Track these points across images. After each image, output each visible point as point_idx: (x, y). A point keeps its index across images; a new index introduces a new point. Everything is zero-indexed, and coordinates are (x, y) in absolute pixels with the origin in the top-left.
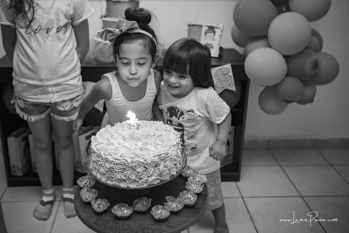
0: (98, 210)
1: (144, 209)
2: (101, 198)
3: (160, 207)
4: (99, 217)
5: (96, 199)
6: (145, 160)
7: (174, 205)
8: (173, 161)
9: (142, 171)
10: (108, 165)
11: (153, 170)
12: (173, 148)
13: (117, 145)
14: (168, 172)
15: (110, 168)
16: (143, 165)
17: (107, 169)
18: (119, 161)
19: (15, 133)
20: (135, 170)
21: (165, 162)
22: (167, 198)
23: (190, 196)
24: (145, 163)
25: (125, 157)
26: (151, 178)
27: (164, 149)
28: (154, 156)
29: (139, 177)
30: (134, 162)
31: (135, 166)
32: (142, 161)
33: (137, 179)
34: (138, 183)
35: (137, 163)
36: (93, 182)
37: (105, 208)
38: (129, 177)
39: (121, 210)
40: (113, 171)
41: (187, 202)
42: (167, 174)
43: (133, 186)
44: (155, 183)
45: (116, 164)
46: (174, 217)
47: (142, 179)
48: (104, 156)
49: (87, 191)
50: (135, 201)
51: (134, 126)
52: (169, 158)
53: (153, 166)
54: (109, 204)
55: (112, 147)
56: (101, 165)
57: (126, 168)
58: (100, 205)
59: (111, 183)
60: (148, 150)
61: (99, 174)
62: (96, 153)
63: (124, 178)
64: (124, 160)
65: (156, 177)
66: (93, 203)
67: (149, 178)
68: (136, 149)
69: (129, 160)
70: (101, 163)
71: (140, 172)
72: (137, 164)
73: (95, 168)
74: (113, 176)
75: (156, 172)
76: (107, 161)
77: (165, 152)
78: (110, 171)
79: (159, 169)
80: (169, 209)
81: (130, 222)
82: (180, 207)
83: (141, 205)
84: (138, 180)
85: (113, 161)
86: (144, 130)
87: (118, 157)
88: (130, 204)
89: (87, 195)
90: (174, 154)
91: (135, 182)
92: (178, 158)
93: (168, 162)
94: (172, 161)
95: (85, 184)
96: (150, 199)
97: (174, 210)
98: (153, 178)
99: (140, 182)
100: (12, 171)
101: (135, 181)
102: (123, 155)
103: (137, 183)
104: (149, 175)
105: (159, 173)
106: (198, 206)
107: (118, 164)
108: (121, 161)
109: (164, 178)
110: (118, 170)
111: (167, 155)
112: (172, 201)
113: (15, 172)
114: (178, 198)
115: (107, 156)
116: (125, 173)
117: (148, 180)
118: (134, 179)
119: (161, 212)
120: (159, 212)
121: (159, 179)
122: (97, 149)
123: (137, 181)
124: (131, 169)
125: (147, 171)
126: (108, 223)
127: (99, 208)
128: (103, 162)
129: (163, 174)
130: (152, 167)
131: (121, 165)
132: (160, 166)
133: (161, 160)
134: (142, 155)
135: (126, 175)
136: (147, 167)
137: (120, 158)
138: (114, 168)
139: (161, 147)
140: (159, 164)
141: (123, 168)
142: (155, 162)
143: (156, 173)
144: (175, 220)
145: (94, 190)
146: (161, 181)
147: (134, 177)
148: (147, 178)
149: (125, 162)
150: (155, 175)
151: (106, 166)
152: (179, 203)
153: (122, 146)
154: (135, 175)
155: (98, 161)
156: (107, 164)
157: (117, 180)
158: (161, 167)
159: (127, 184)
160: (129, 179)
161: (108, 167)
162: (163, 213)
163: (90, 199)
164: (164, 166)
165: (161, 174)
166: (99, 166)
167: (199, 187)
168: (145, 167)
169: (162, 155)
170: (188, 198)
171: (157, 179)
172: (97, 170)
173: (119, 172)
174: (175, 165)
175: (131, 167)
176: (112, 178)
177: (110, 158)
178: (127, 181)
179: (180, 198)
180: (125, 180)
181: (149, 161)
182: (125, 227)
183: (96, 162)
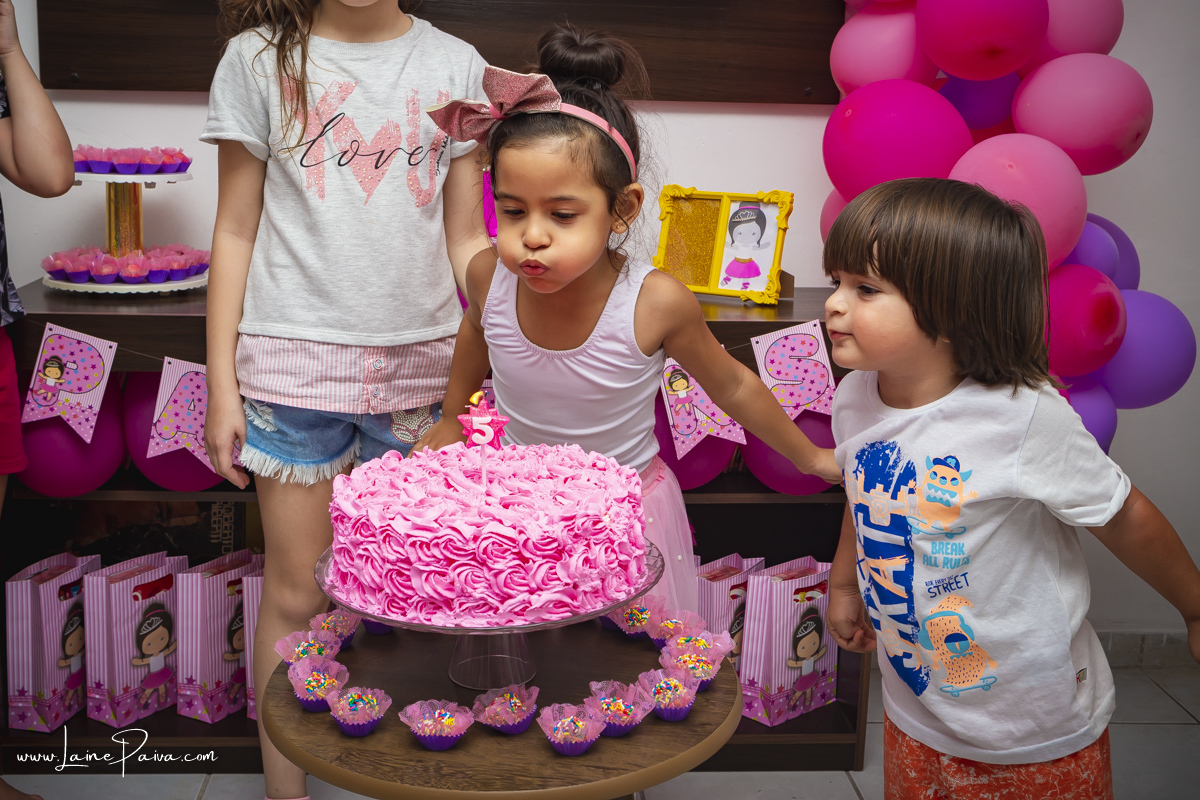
0: (351, 720)
1: (514, 720)
2: (361, 686)
3: (569, 708)
4: (353, 744)
5: (345, 688)
6: (521, 532)
7: (620, 708)
8: (617, 549)
9: (510, 570)
10: (392, 552)
11: (546, 567)
12: (615, 508)
13: (423, 497)
14: (597, 583)
15: (399, 560)
16: (514, 547)
17: (389, 566)
18: (429, 535)
20: (483, 563)
21: (588, 545)
22: (595, 686)
23: (674, 683)
24: (521, 542)
25: (454, 521)
26: (540, 595)
27: (584, 506)
28: (551, 522)
29: (497, 591)
30: (482, 537)
31: (485, 549)
32: (510, 533)
33: (490, 600)
34: (495, 613)
35: (491, 540)
37: (376, 712)
38: (462, 591)
39: (432, 715)
40: (407, 573)
41: (666, 700)
42: (595, 592)
43: (477, 622)
44: (555, 618)
45: (421, 547)
47: (510, 597)
48: (377, 524)
49: (314, 670)
50: (482, 695)
51: (483, 434)
52: (601, 536)
53: (546, 553)
54: (389, 702)
55: (406, 499)
56: (368, 558)
57: (455, 558)
59: (401, 618)
60: (530, 506)
61: (357, 595)
62: (350, 519)
63: (448, 594)
64: (449, 531)
65: (558, 596)
66: (333, 699)
67: (534, 598)
68: (488, 504)
69: (469, 532)
70: (369, 547)
71: (501, 572)
72: (493, 543)
73: (344, 577)
74: (410, 592)
75: (558, 579)
76: (388, 535)
78: (400, 574)
79: (566, 567)
81: (459, 758)
82: (639, 714)
83: (504, 708)
84: (495, 602)
85: (409, 536)
89: (312, 682)
90: (619, 527)
91: (484, 608)
92: (634, 548)
93: (598, 547)
94: (613, 551)
95: (305, 651)
96: (533, 688)
97: (616, 721)
98: (546, 597)
99: (501, 611)
101: (484, 606)
102: (446, 516)
103: (491, 613)
104: (533, 585)
105: (569, 581)
106: (702, 715)
107: (428, 545)
108: (439, 534)
109: (583, 605)
110: (428, 564)
111: (595, 523)
112: (612, 695)
114: (632, 685)
115: (391, 522)
116: (453, 575)
117: (530, 603)
118: (482, 599)
119: (573, 723)
120: (567, 721)
121: (565, 605)
122: (357, 508)
123: (491, 608)
124: (473, 563)
125: (527, 571)
126: (386, 761)
127: (353, 712)
128: (375, 545)
130: (544, 557)
131: (437, 545)
132: (570, 556)
133: (575, 535)
134: (511, 520)
135: (452, 583)
136: (527, 555)
137: (436, 525)
138: (413, 558)
139: (573, 502)
140: (567, 548)
141: (446, 558)
142: (555, 540)
143: (558, 582)
144: (623, 753)
145: (336, 667)
146: (574, 613)
147: (482, 590)
148: (525, 596)
149: (451, 537)
150: (555, 586)
151: (386, 554)
152: (635, 702)
154: (484, 584)
155: (357, 544)
156: (389, 549)
157: (420, 604)
158: (576, 561)
159: (457, 616)
160: (463, 600)
161: (393, 557)
162: (580, 724)
163: (321, 694)
164: (586, 561)
165: (576, 586)
166: (357, 561)
167: (705, 662)
168: (519, 556)
169: (579, 522)
170: (668, 687)
171: (560, 604)
172: (350, 582)
173: (430, 572)
174: (624, 566)
175: (473, 556)
176: (405, 601)
177: (401, 527)
178: (456, 604)
179: (640, 689)
180: (448, 603)
181: (534, 534)
182: (446, 771)
183: (349, 552)
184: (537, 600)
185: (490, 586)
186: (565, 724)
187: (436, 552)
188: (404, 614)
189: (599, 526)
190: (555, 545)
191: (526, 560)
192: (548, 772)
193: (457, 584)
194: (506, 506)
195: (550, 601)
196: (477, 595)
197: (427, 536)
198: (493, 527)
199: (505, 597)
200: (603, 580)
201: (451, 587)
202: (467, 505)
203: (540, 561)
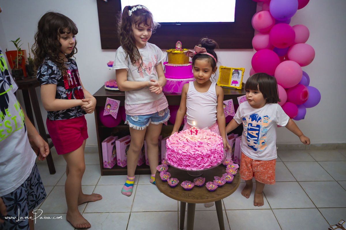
0: (172, 185)
1: (201, 184)
2: (173, 178)
3: (211, 183)
4: (172, 189)
5: (170, 178)
6: (202, 153)
7: (220, 182)
11: (207, 159)
12: (218, 146)
13: (183, 144)
17: (178, 159)
18: (186, 154)
19: (106, 139)
20: (196, 159)
21: (214, 154)
22: (215, 177)
23: (229, 176)
24: (202, 155)
25: (190, 151)
27: (213, 146)
28: (208, 151)
30: (195, 154)
31: (196, 157)
32: (200, 153)
35: (197, 155)
36: (167, 168)
37: (176, 183)
39: (187, 184)
40: (182, 160)
41: (228, 180)
42: (215, 162)
43: (195, 169)
44: (208, 167)
45: (184, 156)
46: (220, 189)
47: (201, 165)
48: (176, 151)
49: (164, 174)
50: (195, 179)
51: (194, 132)
52: (216, 152)
54: (179, 181)
55: (180, 145)
56: (174, 157)
57: (190, 158)
58: (173, 182)
59: (181, 168)
60: (203, 147)
61: (172, 163)
62: (170, 149)
63: (189, 164)
64: (189, 153)
65: (209, 164)
66: (168, 180)
67: (205, 164)
68: (195, 146)
69: (193, 153)
70: (174, 155)
71: (199, 160)
73: (170, 159)
74: (182, 163)
76: (178, 154)
77: (214, 148)
78: (180, 160)
79: (210, 159)
80: (217, 184)
81: (192, 192)
82: (223, 183)
83: (199, 182)
84: (198, 166)
85: (182, 154)
86: (199, 135)
87: (185, 151)
88: (192, 181)
89: (164, 176)
90: (219, 150)
92: (222, 153)
93: (216, 154)
94: (218, 154)
95: (162, 169)
96: (204, 178)
97: (219, 185)
98: (207, 164)
100: (104, 165)
101: (196, 166)
102: (188, 150)
103: (197, 167)
104: (205, 162)
106: (234, 182)
107: (186, 156)
108: (187, 154)
109: (213, 165)
110: (185, 159)
111: (215, 150)
112: (218, 179)
113: (106, 166)
115: (178, 151)
116: (190, 161)
119: (212, 186)
120: (211, 185)
121: (210, 165)
122: (171, 147)
123: (197, 166)
125: (204, 160)
126: (179, 193)
127: (172, 183)
129: (213, 162)
130: (206, 157)
131: (187, 156)
133: (212, 153)
134: (200, 150)
135: (190, 162)
136: (204, 157)
137: (187, 152)
138: (183, 158)
139: (211, 145)
140: (210, 156)
142: (208, 154)
143: (209, 161)
144: (221, 191)
145: (168, 173)
146: (212, 166)
148: (203, 164)
151: (178, 157)
152: (222, 181)
153: (186, 144)
155: (172, 154)
157: (184, 166)
158: (212, 157)
159: (191, 168)
160: (192, 165)
161: (179, 157)
162: (213, 186)
163: (166, 179)
164: (214, 157)
165: (212, 162)
166: (172, 157)
167: (234, 171)
168: (202, 157)
169: (213, 150)
170: (228, 177)
171: (209, 165)
172: (171, 160)
173: (186, 160)
174: (220, 156)
175: (194, 158)
176: (181, 165)
177: (180, 152)
178: (191, 166)
179: (223, 178)
180: (189, 166)
181: (205, 154)
182: (190, 195)
183: (170, 155)
184: (205, 165)
185: (197, 163)
186: (211, 186)
187: (187, 157)
188: (181, 167)
189: (216, 151)
190: (208, 155)
191: (203, 158)
192: (208, 195)
193: (191, 163)
194: (199, 147)
195: (207, 165)
196: (195, 164)
197: (185, 154)
198: (197, 152)
199: (199, 165)
200: (217, 160)
201: (190, 163)
202: (192, 147)
203: (206, 158)
